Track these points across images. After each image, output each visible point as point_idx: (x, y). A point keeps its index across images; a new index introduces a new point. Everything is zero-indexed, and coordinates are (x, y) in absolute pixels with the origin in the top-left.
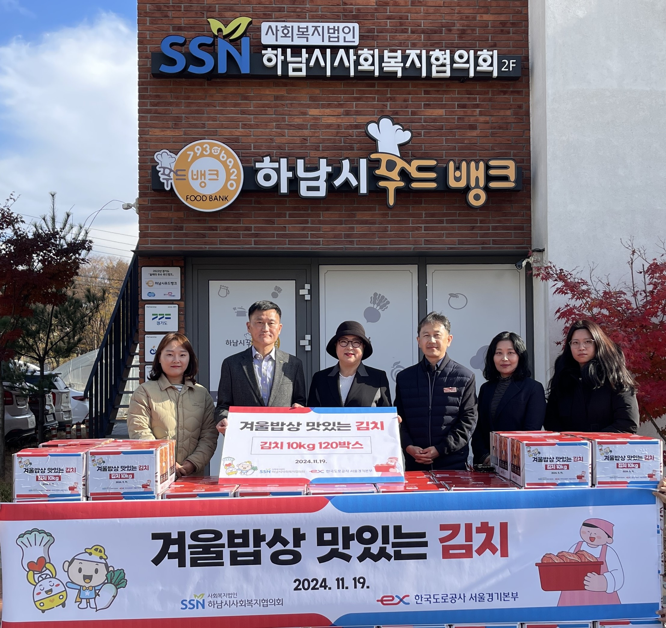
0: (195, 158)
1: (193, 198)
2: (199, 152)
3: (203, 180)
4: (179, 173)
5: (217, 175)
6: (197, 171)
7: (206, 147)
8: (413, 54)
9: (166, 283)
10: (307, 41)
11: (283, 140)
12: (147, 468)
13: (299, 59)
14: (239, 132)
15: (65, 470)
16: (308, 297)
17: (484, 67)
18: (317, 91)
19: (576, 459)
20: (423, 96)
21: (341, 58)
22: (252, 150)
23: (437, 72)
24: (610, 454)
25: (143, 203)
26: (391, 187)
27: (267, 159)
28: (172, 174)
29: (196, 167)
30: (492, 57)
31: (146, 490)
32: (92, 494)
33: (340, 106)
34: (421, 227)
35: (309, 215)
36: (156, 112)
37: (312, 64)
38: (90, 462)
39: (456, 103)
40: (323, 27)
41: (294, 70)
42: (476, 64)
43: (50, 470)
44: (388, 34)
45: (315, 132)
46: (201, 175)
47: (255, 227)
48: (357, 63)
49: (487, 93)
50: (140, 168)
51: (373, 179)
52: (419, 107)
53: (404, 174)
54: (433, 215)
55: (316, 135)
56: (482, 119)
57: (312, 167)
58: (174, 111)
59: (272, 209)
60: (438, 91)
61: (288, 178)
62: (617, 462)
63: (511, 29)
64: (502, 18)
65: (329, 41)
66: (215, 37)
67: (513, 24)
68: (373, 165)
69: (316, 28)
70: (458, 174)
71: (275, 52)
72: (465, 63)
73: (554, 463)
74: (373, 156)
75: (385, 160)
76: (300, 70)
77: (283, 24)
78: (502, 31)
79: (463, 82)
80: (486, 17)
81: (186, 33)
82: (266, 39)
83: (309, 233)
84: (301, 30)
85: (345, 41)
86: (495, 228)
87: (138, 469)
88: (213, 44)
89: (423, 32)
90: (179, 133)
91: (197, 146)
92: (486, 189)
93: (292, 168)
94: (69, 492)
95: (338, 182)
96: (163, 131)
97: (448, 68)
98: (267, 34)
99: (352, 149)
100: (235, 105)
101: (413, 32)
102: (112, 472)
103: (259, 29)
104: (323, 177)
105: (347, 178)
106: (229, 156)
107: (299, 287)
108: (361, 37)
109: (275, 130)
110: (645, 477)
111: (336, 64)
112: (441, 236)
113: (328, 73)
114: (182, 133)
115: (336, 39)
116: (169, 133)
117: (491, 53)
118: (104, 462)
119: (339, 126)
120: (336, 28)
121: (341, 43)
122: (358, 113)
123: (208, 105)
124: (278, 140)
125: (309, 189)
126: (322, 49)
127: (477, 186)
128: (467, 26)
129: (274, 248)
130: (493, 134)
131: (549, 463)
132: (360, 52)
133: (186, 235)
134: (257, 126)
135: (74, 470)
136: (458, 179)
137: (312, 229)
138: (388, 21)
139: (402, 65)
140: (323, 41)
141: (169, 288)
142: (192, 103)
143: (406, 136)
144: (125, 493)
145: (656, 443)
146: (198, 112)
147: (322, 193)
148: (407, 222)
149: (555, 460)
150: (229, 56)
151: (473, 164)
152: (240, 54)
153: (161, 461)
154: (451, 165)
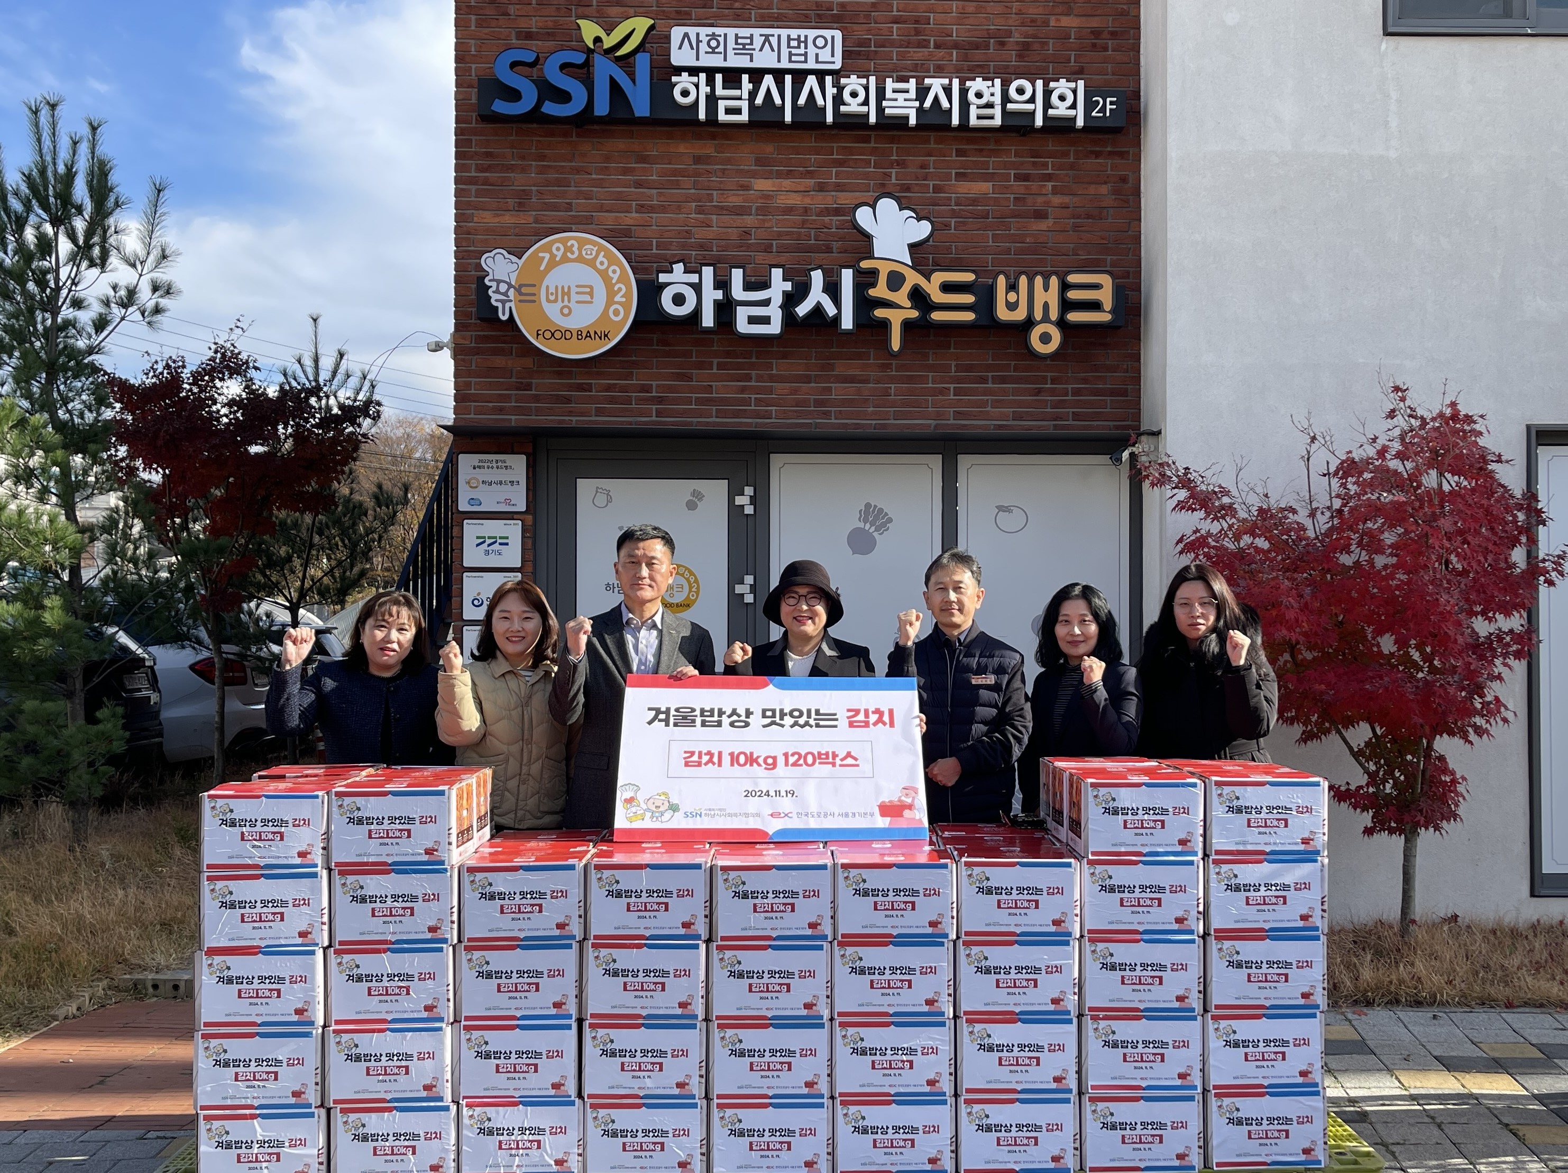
0: (553, 264)
1: (548, 335)
2: (559, 255)
3: (566, 303)
4: (524, 290)
5: (591, 294)
6: (557, 287)
7: (573, 245)
8: (936, 85)
9: (501, 483)
10: (751, 60)
11: (709, 233)
12: (433, 820)
13: (736, 93)
14: (632, 218)
15: (291, 822)
16: (749, 510)
17: (1061, 110)
18: (769, 149)
19: (1177, 811)
20: (954, 158)
21: (811, 92)
22: (654, 251)
23: (979, 118)
24: (1235, 803)
25: (462, 342)
26: (896, 318)
27: (679, 268)
28: (511, 292)
29: (555, 279)
30: (1075, 92)
31: (432, 858)
32: (337, 864)
33: (810, 174)
34: (949, 389)
35: (752, 366)
36: (486, 182)
37: (759, 100)
38: (335, 809)
39: (1012, 172)
40: (779, 36)
41: (728, 111)
42: (1047, 105)
43: (265, 822)
44: (895, 50)
45: (764, 221)
46: (563, 294)
47: (658, 386)
48: (838, 100)
49: (1065, 154)
50: (458, 280)
51: (864, 304)
52: (948, 177)
53: (917, 296)
54: (969, 368)
55: (766, 225)
56: (1057, 200)
57: (757, 283)
58: (518, 180)
59: (688, 354)
60: (981, 150)
61: (715, 301)
62: (1249, 816)
63: (1110, 42)
64: (1095, 23)
65: (790, 61)
66: (592, 51)
67: (1114, 35)
68: (865, 280)
69: (767, 38)
70: (1012, 297)
71: (695, 79)
72: (1027, 102)
73: (1139, 817)
74: (865, 264)
75: (884, 270)
76: (738, 111)
77: (710, 30)
78: (1094, 45)
79: (1024, 135)
80: (1066, 21)
81: (539, 43)
82: (680, 57)
83: (753, 396)
84: (740, 41)
85: (817, 62)
86: (1076, 392)
87: (417, 822)
88: (587, 64)
89: (956, 46)
90: (526, 219)
91: (556, 244)
92: (1062, 324)
93: (722, 284)
94: (298, 861)
95: (802, 310)
96: (498, 215)
97: (997, 111)
98: (680, 48)
99: (829, 250)
100: (626, 171)
101: (937, 46)
102: (372, 827)
103: (668, 38)
104: (777, 300)
105: (819, 303)
106: (612, 261)
107: (735, 491)
108: (846, 55)
109: (693, 216)
110: (1296, 844)
111: (802, 101)
112: (984, 404)
113: (788, 118)
114: (531, 220)
115: (802, 58)
116: (508, 219)
117: (1073, 85)
118: (359, 809)
119: (806, 211)
120: (803, 39)
121: (811, 65)
122: (840, 188)
123: (578, 171)
124: (700, 234)
125: (752, 320)
126: (779, 75)
127: (1046, 319)
128: (1035, 36)
129: (691, 424)
130: (1076, 227)
131: (1130, 817)
132: (843, 81)
133: (537, 398)
134: (663, 209)
135: (307, 823)
136: (1012, 307)
137: (758, 390)
138: (895, 26)
139: (917, 104)
140: (779, 61)
141: (506, 492)
142: (549, 166)
143: (924, 229)
144: (395, 863)
145: (1317, 784)
146: (559, 182)
147: (775, 328)
148: (924, 379)
149: (1140, 812)
150: (614, 84)
151: (1039, 280)
152: (634, 81)
153: (459, 808)
154: (1001, 281)
